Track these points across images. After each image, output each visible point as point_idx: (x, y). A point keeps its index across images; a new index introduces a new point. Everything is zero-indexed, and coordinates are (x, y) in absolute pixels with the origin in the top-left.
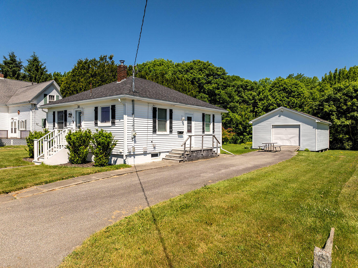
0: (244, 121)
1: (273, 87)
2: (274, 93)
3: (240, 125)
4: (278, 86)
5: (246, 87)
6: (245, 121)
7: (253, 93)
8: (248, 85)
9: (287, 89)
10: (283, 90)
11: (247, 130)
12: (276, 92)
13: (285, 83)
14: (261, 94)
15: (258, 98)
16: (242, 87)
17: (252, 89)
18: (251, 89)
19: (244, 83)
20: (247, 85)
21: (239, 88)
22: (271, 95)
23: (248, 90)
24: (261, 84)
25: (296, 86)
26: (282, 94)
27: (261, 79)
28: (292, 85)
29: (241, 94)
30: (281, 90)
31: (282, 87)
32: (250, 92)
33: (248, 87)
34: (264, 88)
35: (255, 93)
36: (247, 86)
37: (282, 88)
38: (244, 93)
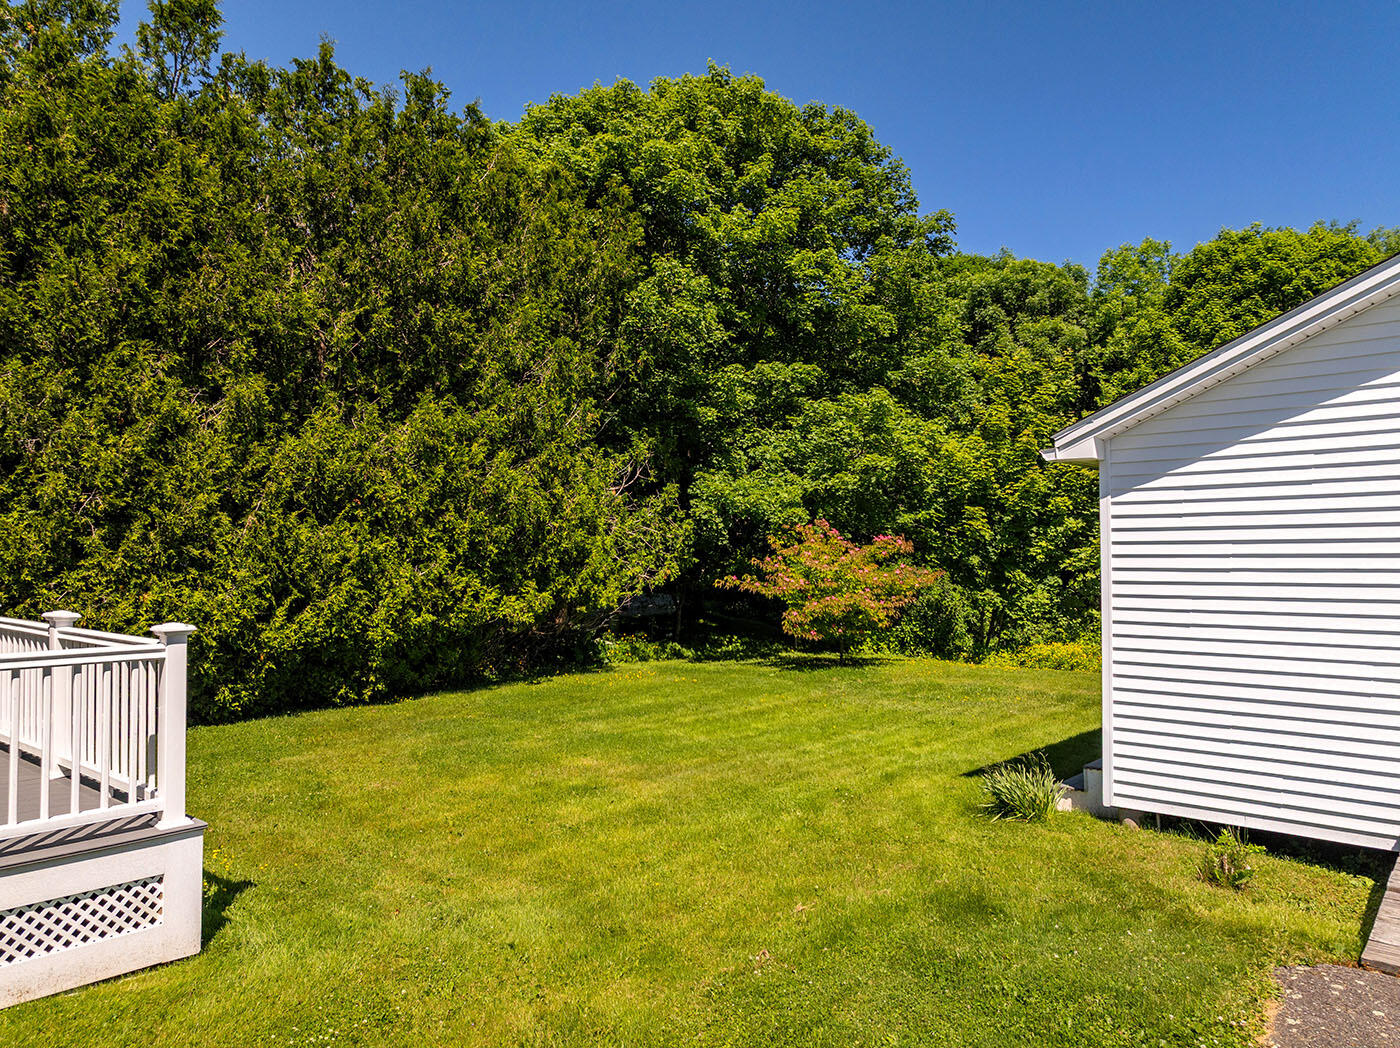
0: (1004, 479)
1: (1190, 281)
2: (1202, 313)
3: (978, 511)
4: (1224, 269)
5: (1022, 295)
6: (1017, 480)
7: (1063, 325)
8: (1031, 287)
9: (1289, 280)
10: (1264, 290)
11: (1033, 551)
12: (1216, 306)
13: (1269, 250)
14: (1120, 332)
15: (1101, 355)
16: (997, 297)
17: (1058, 307)
18: (1052, 305)
19: (1013, 277)
20: (1025, 283)
21: (981, 305)
22: (1181, 327)
23: (1035, 312)
24: (1114, 277)
25: (1343, 267)
26: (1256, 314)
27: (1114, 249)
28: (1316, 260)
29: (997, 338)
30: (1248, 294)
31: (1255, 271)
32: (1046, 323)
33: (1034, 293)
34: (1134, 299)
35: (1077, 329)
36: (1026, 291)
37: (1252, 277)
38: (1013, 331)
